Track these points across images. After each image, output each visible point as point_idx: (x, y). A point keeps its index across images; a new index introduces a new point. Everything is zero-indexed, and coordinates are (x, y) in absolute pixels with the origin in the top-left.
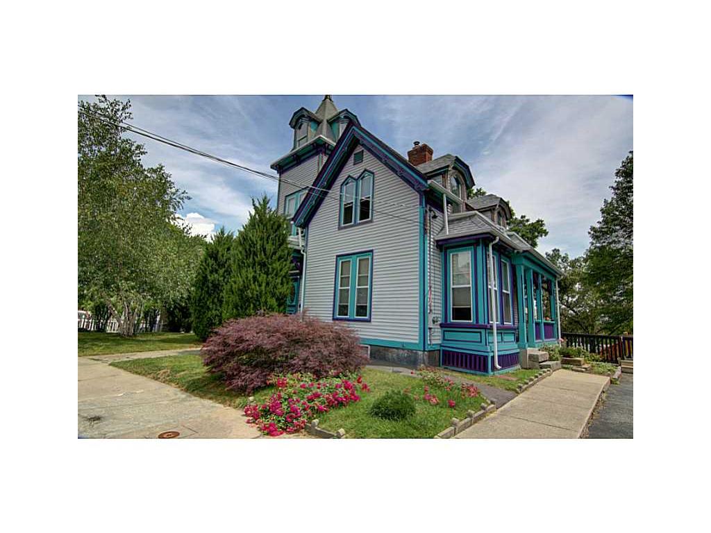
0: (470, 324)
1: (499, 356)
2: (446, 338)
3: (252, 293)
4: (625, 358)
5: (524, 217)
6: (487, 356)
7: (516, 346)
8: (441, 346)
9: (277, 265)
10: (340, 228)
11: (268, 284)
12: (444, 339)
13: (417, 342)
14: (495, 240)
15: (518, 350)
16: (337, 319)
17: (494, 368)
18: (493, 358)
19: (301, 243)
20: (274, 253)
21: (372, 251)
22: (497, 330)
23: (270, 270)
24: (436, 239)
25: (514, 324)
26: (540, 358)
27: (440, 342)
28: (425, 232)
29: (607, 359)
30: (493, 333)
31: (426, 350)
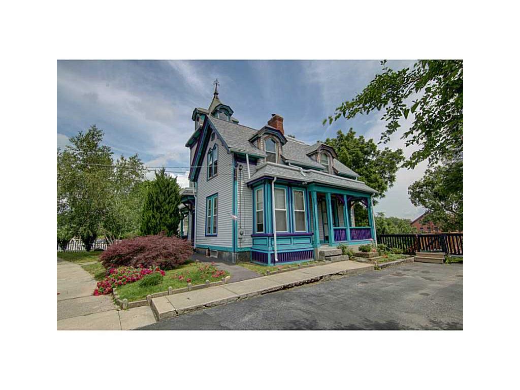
0: (262, 234)
1: (278, 254)
2: (255, 243)
3: (151, 224)
4: (421, 251)
5: (388, 148)
6: (267, 254)
7: (311, 246)
8: (252, 249)
9: (167, 207)
10: (208, 180)
11: (161, 219)
12: (253, 244)
13: (231, 247)
14: (274, 179)
15: (313, 249)
16: (208, 236)
17: (273, 261)
18: (273, 255)
19: (195, 191)
20: (165, 200)
21: (217, 193)
22: (277, 236)
23: (163, 210)
24: (246, 182)
25: (309, 232)
26: (325, 253)
27: (251, 246)
28: (235, 179)
29: (410, 252)
30: (273, 239)
31: (236, 251)
